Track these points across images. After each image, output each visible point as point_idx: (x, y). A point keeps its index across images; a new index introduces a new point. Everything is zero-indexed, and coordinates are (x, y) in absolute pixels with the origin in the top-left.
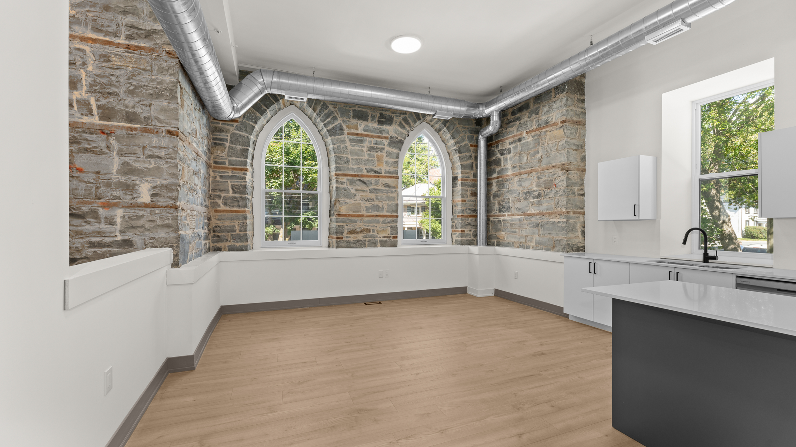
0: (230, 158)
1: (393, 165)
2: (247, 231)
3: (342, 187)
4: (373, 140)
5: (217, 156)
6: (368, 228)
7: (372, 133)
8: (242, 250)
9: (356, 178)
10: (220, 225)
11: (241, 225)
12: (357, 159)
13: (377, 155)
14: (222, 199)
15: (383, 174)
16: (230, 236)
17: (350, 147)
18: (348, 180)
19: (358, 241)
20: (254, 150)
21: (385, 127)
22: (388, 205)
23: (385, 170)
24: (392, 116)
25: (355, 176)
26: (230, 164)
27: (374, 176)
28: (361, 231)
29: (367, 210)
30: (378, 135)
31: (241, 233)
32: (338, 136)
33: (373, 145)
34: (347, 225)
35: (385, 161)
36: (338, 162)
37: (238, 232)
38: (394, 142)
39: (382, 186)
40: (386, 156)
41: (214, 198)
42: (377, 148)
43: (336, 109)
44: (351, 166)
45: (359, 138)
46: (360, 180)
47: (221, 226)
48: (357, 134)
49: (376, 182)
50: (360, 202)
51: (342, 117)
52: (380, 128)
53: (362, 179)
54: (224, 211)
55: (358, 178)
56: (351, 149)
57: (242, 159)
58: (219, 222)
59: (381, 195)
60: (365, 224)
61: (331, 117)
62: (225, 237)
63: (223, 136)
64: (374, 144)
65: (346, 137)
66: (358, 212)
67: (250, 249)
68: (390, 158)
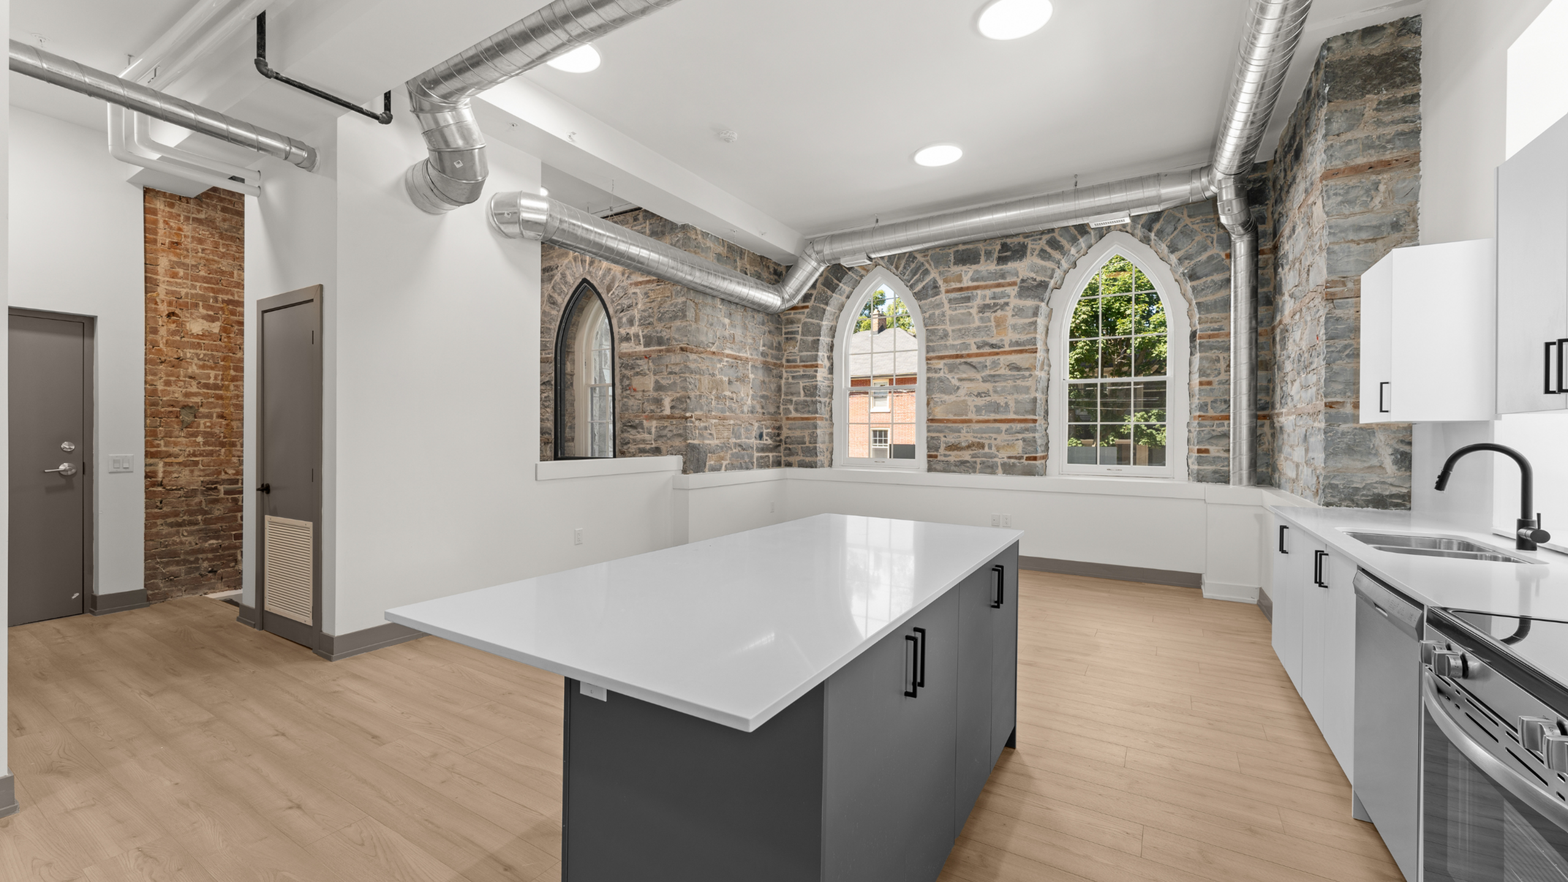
0: (801, 354)
1: (1025, 329)
2: (817, 443)
3: (937, 377)
4: (988, 293)
5: (789, 353)
6: (981, 441)
7: (985, 281)
8: (812, 467)
9: (958, 361)
10: (791, 435)
11: (810, 435)
12: (960, 330)
13: (995, 317)
14: (793, 404)
15: (1007, 348)
16: (800, 449)
17: (949, 313)
18: (945, 364)
19: (963, 463)
20: (834, 337)
21: (1011, 266)
22: (1017, 402)
23: (1011, 341)
24: (1024, 243)
25: (957, 356)
26: (802, 361)
27: (990, 354)
28: (969, 447)
29: (976, 411)
30: (997, 282)
31: (810, 445)
32: (931, 299)
33: (988, 301)
34: (945, 437)
35: (1011, 325)
36: (930, 338)
37: (807, 444)
38: (1028, 289)
39: (1005, 369)
40: (1013, 316)
41: (786, 403)
42: (995, 305)
43: (929, 258)
44: (950, 342)
45: (965, 294)
46: (966, 363)
47: (793, 437)
48: (961, 289)
49: (994, 362)
50: (967, 398)
51: (936, 267)
52: (1001, 270)
53: (969, 360)
54: (795, 419)
55: (963, 360)
56: (951, 315)
57: (813, 353)
58: (790, 432)
59: (1004, 384)
60: (975, 435)
61: (921, 271)
62: (796, 450)
63: (794, 328)
64: (990, 299)
65: (943, 297)
66: (962, 415)
67: (822, 466)
68: (1021, 317)
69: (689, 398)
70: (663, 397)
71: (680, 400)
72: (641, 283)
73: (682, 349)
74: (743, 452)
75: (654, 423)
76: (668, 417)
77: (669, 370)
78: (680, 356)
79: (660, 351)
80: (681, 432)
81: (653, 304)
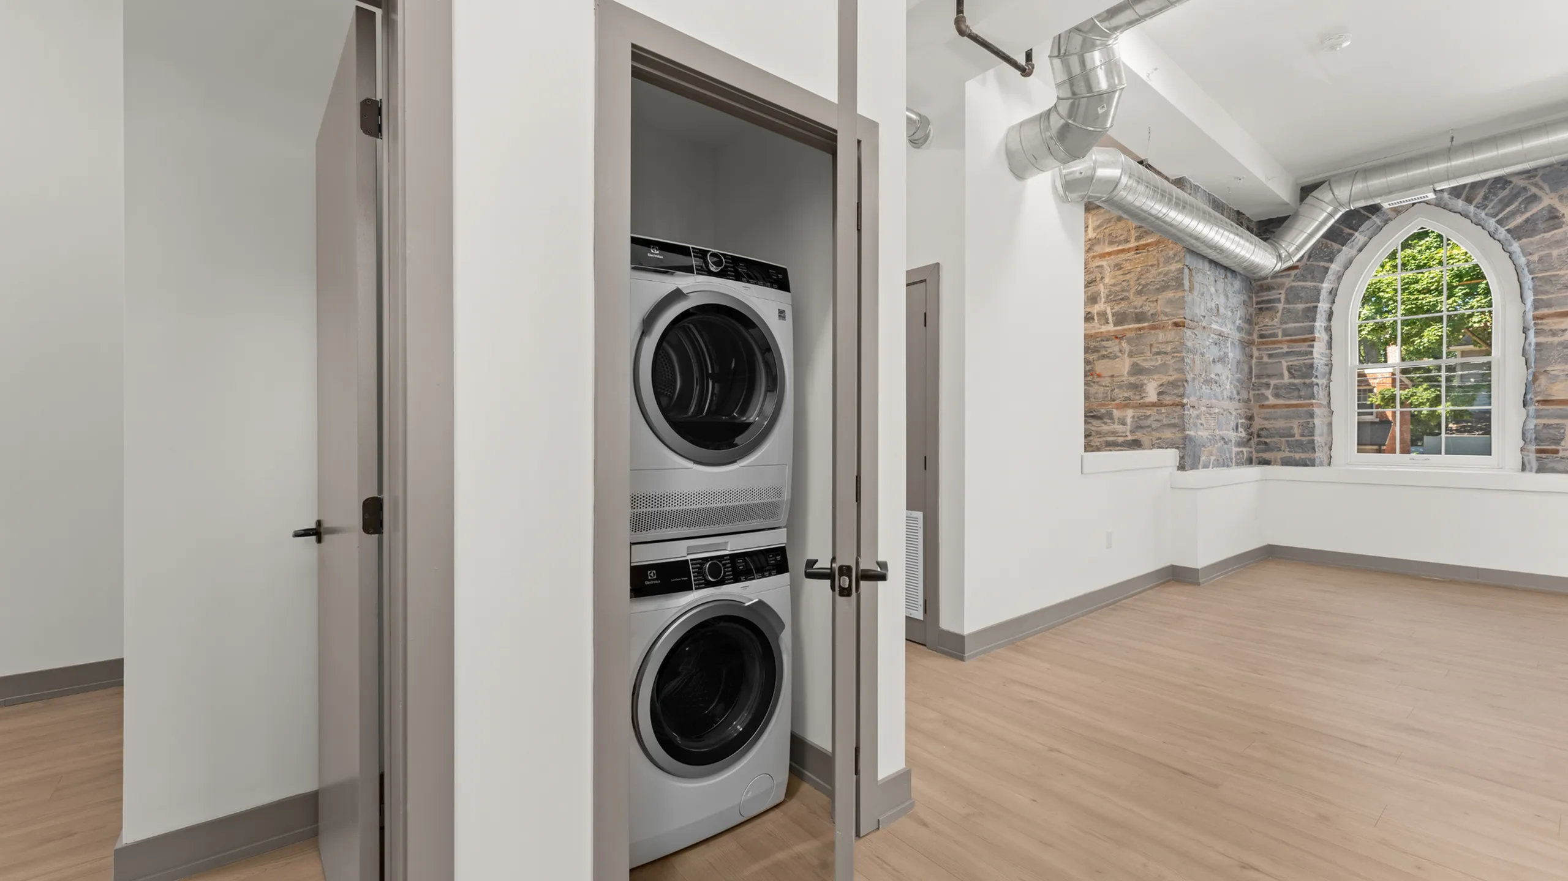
0: (1284, 326)
2: (1314, 436)
3: (1556, 342)
5: (1264, 326)
8: (1306, 465)
10: (1268, 426)
11: (1302, 425)
14: (1271, 388)
16: (1284, 443)
20: (1334, 302)
26: (1284, 335)
31: (1303, 438)
32: (1543, 235)
37: (1297, 437)
41: (1259, 388)
43: (1537, 179)
47: (1270, 428)
51: (1555, 191)
54: (1274, 406)
57: (1306, 324)
58: (1266, 422)
61: (1521, 199)
62: (1277, 444)
63: (1272, 295)
67: (1321, 465)
69: (1186, 381)
70: (1146, 382)
71: (1174, 384)
72: (1109, 254)
73: (1176, 325)
74: (1225, 446)
75: (1130, 413)
76: (1154, 405)
77: (1154, 350)
78: (1173, 333)
79: (1140, 329)
80: (1176, 421)
81: (1128, 277)
